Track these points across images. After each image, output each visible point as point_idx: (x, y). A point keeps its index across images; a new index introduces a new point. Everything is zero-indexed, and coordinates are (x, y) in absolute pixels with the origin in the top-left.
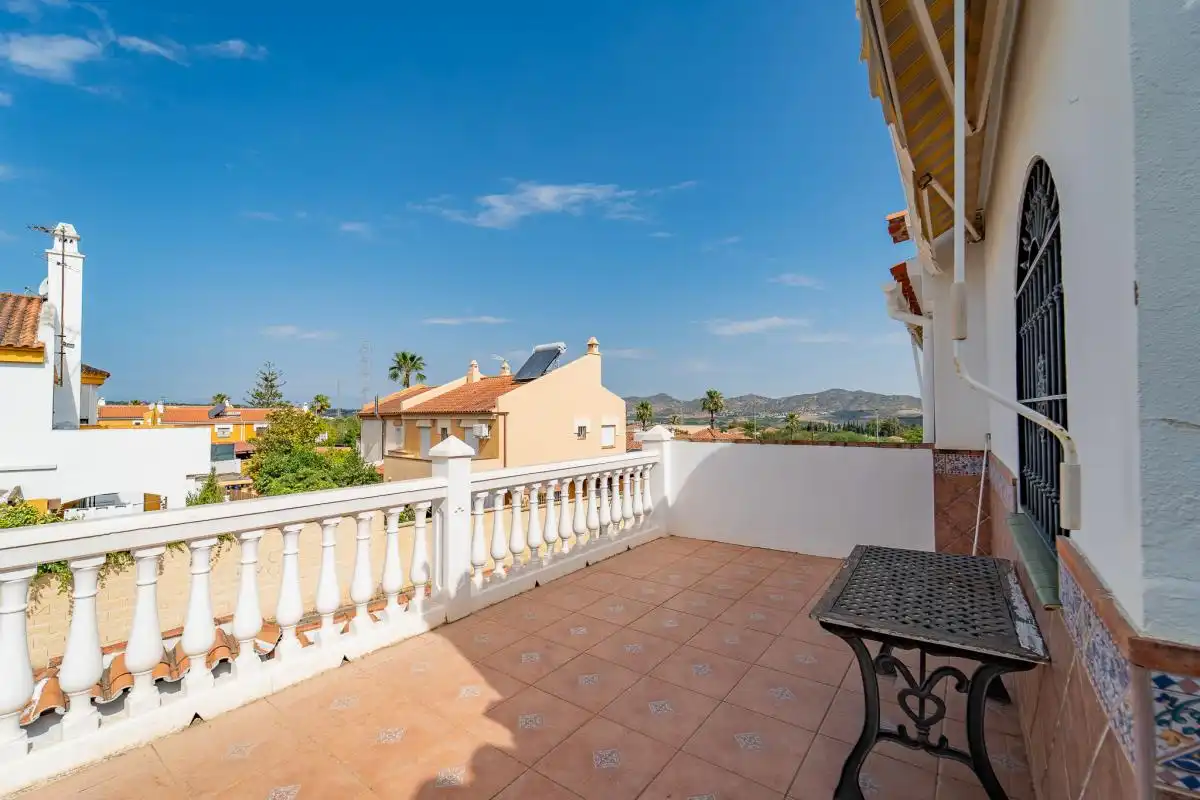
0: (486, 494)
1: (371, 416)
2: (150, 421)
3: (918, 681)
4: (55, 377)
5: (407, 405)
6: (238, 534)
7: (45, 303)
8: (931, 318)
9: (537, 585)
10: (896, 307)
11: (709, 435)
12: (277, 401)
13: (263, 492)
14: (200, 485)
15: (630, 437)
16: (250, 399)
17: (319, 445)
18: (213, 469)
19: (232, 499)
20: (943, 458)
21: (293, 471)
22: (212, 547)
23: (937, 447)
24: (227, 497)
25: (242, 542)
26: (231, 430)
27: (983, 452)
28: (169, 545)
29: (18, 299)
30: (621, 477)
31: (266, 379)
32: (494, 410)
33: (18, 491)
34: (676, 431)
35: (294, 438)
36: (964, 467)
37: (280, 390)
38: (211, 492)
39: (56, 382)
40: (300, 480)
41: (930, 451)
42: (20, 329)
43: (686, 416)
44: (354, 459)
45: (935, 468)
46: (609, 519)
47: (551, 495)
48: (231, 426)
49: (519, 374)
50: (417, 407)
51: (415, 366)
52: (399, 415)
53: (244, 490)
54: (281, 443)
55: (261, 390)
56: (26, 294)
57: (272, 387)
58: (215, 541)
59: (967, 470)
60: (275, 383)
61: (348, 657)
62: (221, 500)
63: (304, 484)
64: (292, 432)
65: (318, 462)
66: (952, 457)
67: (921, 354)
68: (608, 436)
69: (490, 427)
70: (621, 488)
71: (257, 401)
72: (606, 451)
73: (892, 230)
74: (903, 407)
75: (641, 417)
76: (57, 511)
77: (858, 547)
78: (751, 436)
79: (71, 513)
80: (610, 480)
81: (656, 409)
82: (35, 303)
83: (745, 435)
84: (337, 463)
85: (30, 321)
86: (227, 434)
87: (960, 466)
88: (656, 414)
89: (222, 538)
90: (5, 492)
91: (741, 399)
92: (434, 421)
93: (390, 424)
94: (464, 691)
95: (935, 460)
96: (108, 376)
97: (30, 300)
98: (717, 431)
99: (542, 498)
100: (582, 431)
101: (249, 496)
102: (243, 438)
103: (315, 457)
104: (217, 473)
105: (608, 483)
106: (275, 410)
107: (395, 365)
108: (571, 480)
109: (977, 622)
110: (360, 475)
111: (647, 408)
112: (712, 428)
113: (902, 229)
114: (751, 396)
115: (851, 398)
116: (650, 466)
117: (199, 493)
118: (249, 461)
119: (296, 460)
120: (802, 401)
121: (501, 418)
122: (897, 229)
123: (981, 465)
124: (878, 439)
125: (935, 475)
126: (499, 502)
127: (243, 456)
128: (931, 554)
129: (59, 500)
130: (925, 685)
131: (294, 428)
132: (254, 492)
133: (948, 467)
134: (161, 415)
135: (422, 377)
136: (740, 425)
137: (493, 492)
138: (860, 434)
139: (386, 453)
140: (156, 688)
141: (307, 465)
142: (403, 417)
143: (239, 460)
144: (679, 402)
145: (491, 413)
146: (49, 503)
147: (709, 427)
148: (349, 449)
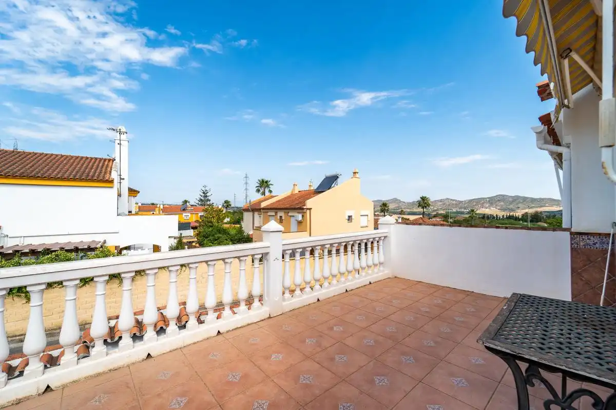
0: (301, 250)
1: (247, 210)
2: (158, 212)
3: (560, 396)
4: (118, 193)
5: (263, 205)
6: (188, 264)
7: (115, 161)
8: (569, 147)
9: (318, 300)
10: (542, 142)
11: (421, 221)
12: (208, 203)
13: (202, 245)
14: (176, 241)
15: (376, 221)
16: (197, 202)
17: (226, 223)
18: (181, 234)
19: (189, 248)
20: (578, 238)
21: (213, 235)
22: (178, 270)
23: (573, 230)
24: (186, 247)
25: (190, 268)
26: (190, 216)
27: (610, 234)
28: (159, 268)
29: (105, 160)
30: (372, 243)
31: (204, 193)
32: (305, 207)
33: (105, 242)
34: (402, 218)
35: (214, 220)
36: (594, 244)
37: (209, 198)
38: (180, 245)
39: (118, 195)
40: (216, 240)
41: (569, 233)
42: (105, 173)
43: (408, 210)
44: (240, 231)
45: (572, 244)
46: (366, 265)
47: (334, 252)
48: (189, 214)
49: (317, 188)
50: (268, 206)
51: (268, 186)
52: (260, 209)
53: (194, 244)
54: (209, 222)
55: (202, 198)
56: (108, 158)
57: (206, 196)
58: (179, 267)
59: (597, 245)
60: (208, 194)
61: (220, 331)
62: (184, 248)
63: (218, 242)
64: (213, 217)
65: (225, 232)
66: (585, 237)
67: (561, 172)
68: (364, 221)
69: (303, 216)
70: (372, 249)
71: (200, 203)
72: (362, 228)
73: (540, 93)
74: (547, 205)
75: (382, 211)
76: (120, 251)
77: (514, 294)
78: (448, 222)
79: (124, 252)
80: (366, 244)
81: (391, 206)
82: (111, 162)
83: (443, 221)
84: (233, 232)
85: (109, 169)
86: (188, 218)
87: (591, 243)
88: (392, 209)
89: (182, 266)
90: (100, 242)
91: (441, 201)
92: (276, 213)
93: (256, 214)
94: (273, 356)
95: (572, 239)
96: (139, 192)
97: (109, 160)
98: (426, 219)
99: (330, 252)
100: (350, 218)
101: (195, 247)
102: (194, 220)
103: (223, 229)
104: (183, 235)
105: (365, 245)
106: (206, 207)
107: (258, 185)
108: (345, 244)
109: (610, 359)
110: (242, 238)
111: (386, 206)
112: (423, 217)
113: (548, 92)
114: (448, 199)
115: (511, 200)
116: (383, 238)
117: (175, 245)
118: (196, 230)
119: (215, 231)
120: (480, 201)
121: (308, 211)
122: (544, 92)
123: (608, 244)
124: (529, 225)
125: (572, 249)
126: (307, 254)
127: (194, 228)
128: (569, 303)
129: (119, 246)
130: (566, 400)
131: (215, 215)
132: (197, 245)
133: (582, 244)
134: (162, 209)
135: (270, 191)
136: (441, 214)
137: (304, 249)
138: (517, 221)
139: (255, 228)
140: (132, 339)
141: (220, 233)
142: (262, 211)
143: (192, 230)
144: (404, 202)
145: (303, 209)
146: (116, 247)
147: (421, 216)
148: (239, 226)
